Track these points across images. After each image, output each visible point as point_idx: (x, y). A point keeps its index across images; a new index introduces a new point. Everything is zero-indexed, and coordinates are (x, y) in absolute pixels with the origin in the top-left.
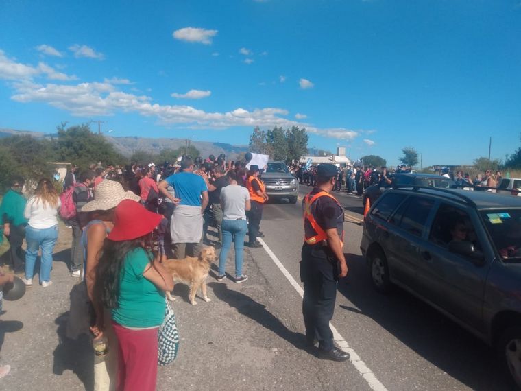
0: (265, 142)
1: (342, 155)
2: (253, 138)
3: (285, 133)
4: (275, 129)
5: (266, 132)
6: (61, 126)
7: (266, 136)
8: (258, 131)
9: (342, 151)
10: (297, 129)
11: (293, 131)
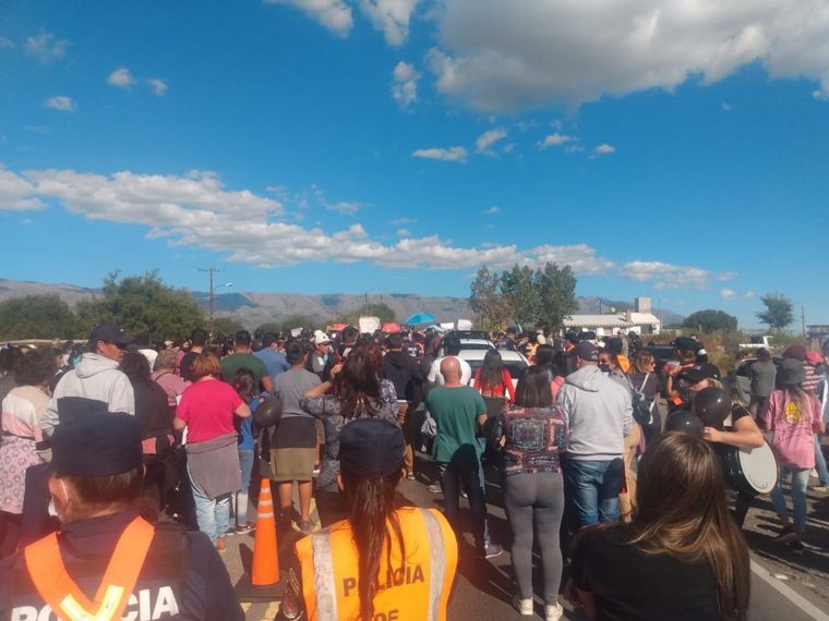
0: (498, 291)
1: (646, 311)
2: (477, 285)
3: (533, 276)
4: (516, 270)
5: (500, 276)
6: (109, 278)
7: (501, 283)
8: (486, 275)
9: (645, 303)
10: (555, 268)
11: (547, 272)
